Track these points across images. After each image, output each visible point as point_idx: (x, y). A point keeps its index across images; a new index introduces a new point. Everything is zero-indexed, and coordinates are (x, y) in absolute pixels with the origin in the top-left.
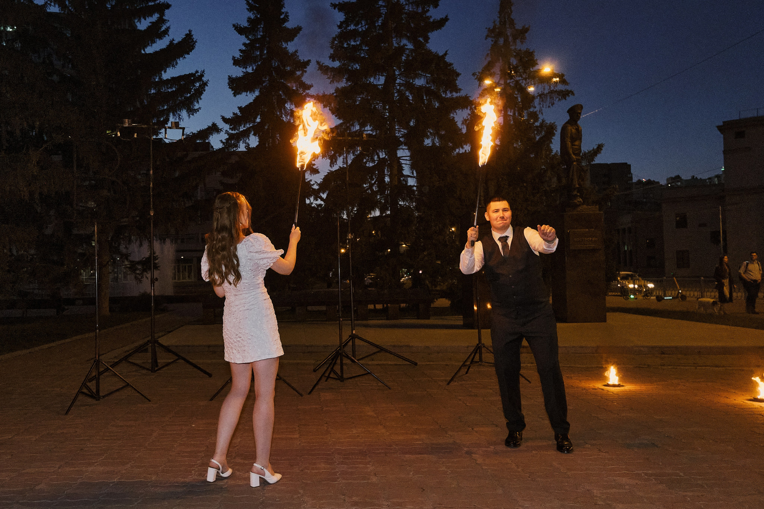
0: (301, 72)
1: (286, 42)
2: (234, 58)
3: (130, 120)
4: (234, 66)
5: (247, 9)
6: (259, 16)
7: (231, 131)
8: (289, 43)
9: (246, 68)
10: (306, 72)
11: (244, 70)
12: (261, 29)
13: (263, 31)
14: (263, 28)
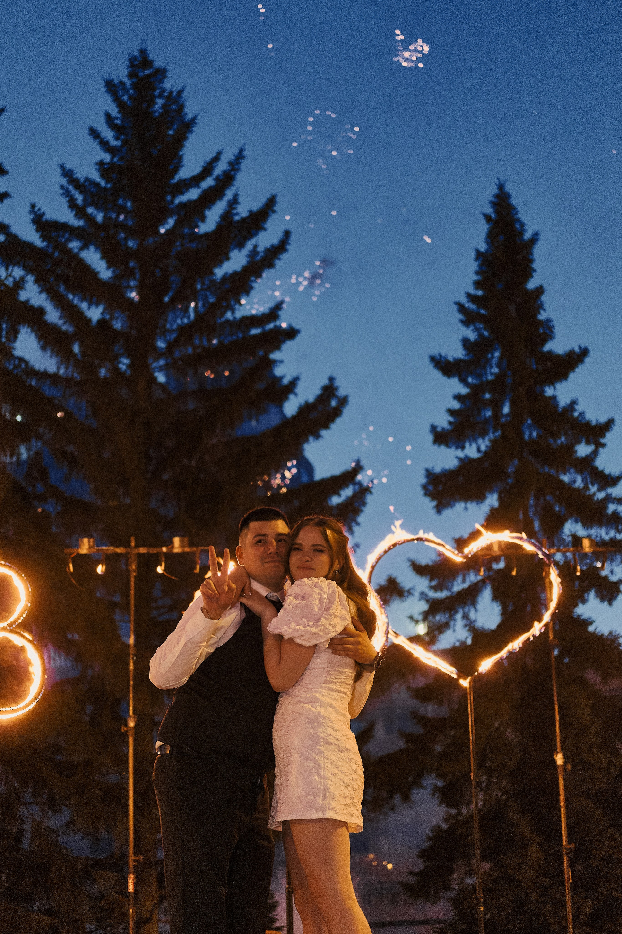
0: (592, 447)
2: (433, 428)
3: (92, 540)
4: (436, 447)
5: (462, 321)
6: (486, 334)
7: (432, 594)
8: (558, 385)
9: (463, 448)
10: (604, 445)
11: (460, 454)
12: (494, 361)
13: (499, 365)
14: (501, 358)
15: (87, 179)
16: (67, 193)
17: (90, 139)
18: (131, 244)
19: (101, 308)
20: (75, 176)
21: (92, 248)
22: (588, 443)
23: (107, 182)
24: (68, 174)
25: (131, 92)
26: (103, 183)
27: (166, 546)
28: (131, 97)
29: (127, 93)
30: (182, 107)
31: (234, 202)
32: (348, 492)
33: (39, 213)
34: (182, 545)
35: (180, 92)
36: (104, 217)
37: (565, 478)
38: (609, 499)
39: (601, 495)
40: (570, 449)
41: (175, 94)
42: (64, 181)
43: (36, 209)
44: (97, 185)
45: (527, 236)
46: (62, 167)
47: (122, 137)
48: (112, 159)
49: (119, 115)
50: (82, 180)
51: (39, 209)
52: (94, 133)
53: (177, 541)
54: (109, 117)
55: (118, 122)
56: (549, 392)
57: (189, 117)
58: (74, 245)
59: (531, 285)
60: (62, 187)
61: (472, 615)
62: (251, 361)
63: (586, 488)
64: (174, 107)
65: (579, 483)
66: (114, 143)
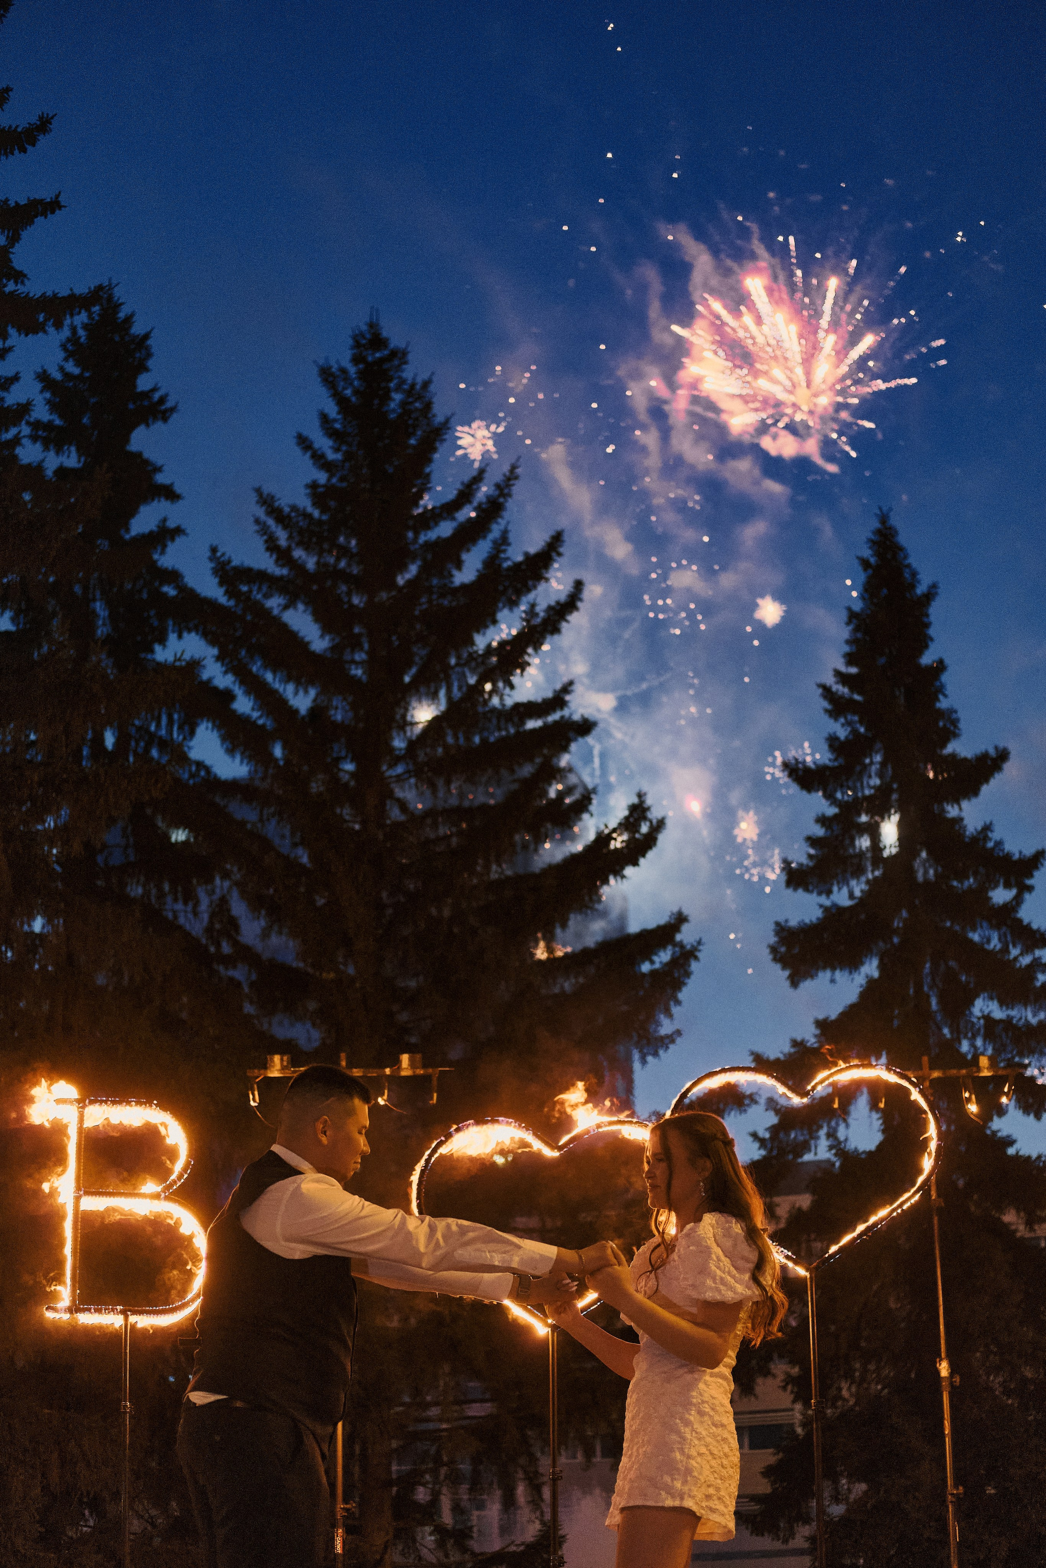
0: (1014, 892)
1: (956, 800)
2: (788, 864)
4: (790, 891)
5: (826, 711)
6: (862, 730)
8: (965, 804)
9: (829, 892)
10: (1030, 889)
11: (825, 900)
12: (874, 769)
13: (881, 775)
14: (883, 764)
15: (294, 508)
16: (264, 529)
17: (297, 451)
18: (356, 601)
19: (312, 693)
20: (277, 504)
21: (301, 607)
22: (1007, 886)
23: (322, 512)
24: (267, 501)
25: (356, 383)
26: (316, 514)
27: (390, 1066)
28: (356, 392)
29: (351, 384)
30: (428, 406)
31: (504, 540)
32: (664, 956)
33: (222, 559)
34: (412, 1064)
35: (426, 384)
36: (318, 563)
37: (975, 937)
38: (1036, 965)
39: (1026, 960)
40: (980, 895)
41: (418, 387)
42: (261, 512)
43: (219, 554)
44: (310, 516)
45: (921, 589)
46: (258, 491)
47: (344, 448)
48: (329, 480)
49: (339, 417)
50: (287, 510)
51: (223, 554)
52: (304, 443)
53: (405, 1059)
54: (324, 418)
55: (337, 426)
56: (952, 811)
57: (440, 419)
58: (274, 603)
59: (927, 659)
60: (257, 521)
61: (841, 1134)
62: (527, 770)
63: (1005, 950)
64: (417, 405)
65: (995, 943)
66: (331, 456)
